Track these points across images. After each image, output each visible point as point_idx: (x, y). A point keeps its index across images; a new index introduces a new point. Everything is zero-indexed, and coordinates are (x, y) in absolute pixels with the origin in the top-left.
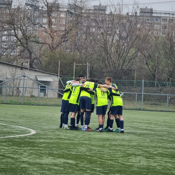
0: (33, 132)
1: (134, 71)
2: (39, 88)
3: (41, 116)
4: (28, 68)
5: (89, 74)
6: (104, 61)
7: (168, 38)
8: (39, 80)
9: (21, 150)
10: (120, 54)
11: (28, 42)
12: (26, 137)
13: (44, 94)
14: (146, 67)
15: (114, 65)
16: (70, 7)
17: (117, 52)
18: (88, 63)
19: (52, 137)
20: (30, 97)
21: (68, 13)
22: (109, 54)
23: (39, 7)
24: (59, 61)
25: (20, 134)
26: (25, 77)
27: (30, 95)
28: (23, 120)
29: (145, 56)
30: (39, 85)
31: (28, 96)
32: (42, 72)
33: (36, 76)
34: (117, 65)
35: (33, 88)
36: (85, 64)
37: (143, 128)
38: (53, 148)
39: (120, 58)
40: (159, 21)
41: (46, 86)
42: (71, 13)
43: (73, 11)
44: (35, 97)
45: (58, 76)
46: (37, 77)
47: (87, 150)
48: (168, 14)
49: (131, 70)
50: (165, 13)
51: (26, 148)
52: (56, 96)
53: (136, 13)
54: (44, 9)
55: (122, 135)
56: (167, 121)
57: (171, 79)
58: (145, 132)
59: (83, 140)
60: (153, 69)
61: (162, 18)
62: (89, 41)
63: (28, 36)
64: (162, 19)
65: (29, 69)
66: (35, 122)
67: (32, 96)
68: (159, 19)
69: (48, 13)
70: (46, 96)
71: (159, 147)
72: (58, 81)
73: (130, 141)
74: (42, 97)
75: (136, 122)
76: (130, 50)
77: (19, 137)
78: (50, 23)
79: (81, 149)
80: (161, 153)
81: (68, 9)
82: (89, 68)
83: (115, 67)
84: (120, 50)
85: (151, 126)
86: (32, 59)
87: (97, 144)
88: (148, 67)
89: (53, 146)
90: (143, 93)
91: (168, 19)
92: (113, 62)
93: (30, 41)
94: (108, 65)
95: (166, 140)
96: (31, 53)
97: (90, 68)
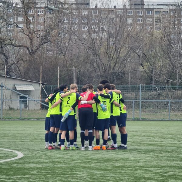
0: (20, 155)
1: (128, 73)
2: (19, 99)
3: (26, 133)
4: (4, 76)
5: (76, 80)
6: (92, 64)
7: (165, 34)
8: (17, 89)
9: (9, 179)
10: (110, 55)
11: (3, 46)
12: (13, 163)
13: (25, 106)
14: (141, 68)
15: (104, 68)
16: (48, 2)
17: (107, 52)
18: (74, 67)
19: (43, 160)
20: (8, 110)
21: (47, 9)
22: (98, 55)
23: (13, 4)
24: (41, 67)
25: (6, 159)
26: (3, 87)
27: (8, 107)
28: (6, 140)
29: (139, 56)
30: (19, 95)
31: (7, 109)
32: (22, 80)
33: (14, 85)
34: (108, 68)
35: (11, 100)
36: (70, 69)
37: (147, 143)
38: (47, 174)
39: (111, 59)
40: (151, 14)
41: (27, 96)
42: (50, 9)
43: (52, 7)
44: (14, 109)
45: (40, 83)
46: (16, 86)
47: (87, 175)
48: (162, 5)
49: (124, 73)
50: (158, 5)
51: (15, 176)
52: (39, 107)
53: (125, 6)
54: (18, 6)
55: (125, 153)
56: (172, 132)
57: (171, 81)
58: (150, 147)
59: (80, 163)
60: (149, 70)
61: (155, 10)
62: (74, 41)
63: (2, 38)
64: (155, 12)
65: (6, 77)
66: (20, 142)
67: (11, 109)
68: (151, 12)
69: (25, 10)
70: (27, 108)
71: (171, 167)
72: (41, 89)
73: (136, 161)
74: (23, 110)
75: (138, 136)
76: (122, 49)
77: (5, 162)
78: (27, 22)
79: (80, 175)
80: (174, 175)
81: (47, 5)
82: (75, 73)
83: (106, 70)
84: (111, 50)
85: (155, 140)
86: (9, 65)
87: (98, 167)
88: (144, 68)
89: (47, 172)
90: (140, 100)
91: (162, 10)
92: (102, 65)
93: (5, 44)
94: (97, 68)
95: (176, 157)
96: (7, 58)
97: (77, 73)
